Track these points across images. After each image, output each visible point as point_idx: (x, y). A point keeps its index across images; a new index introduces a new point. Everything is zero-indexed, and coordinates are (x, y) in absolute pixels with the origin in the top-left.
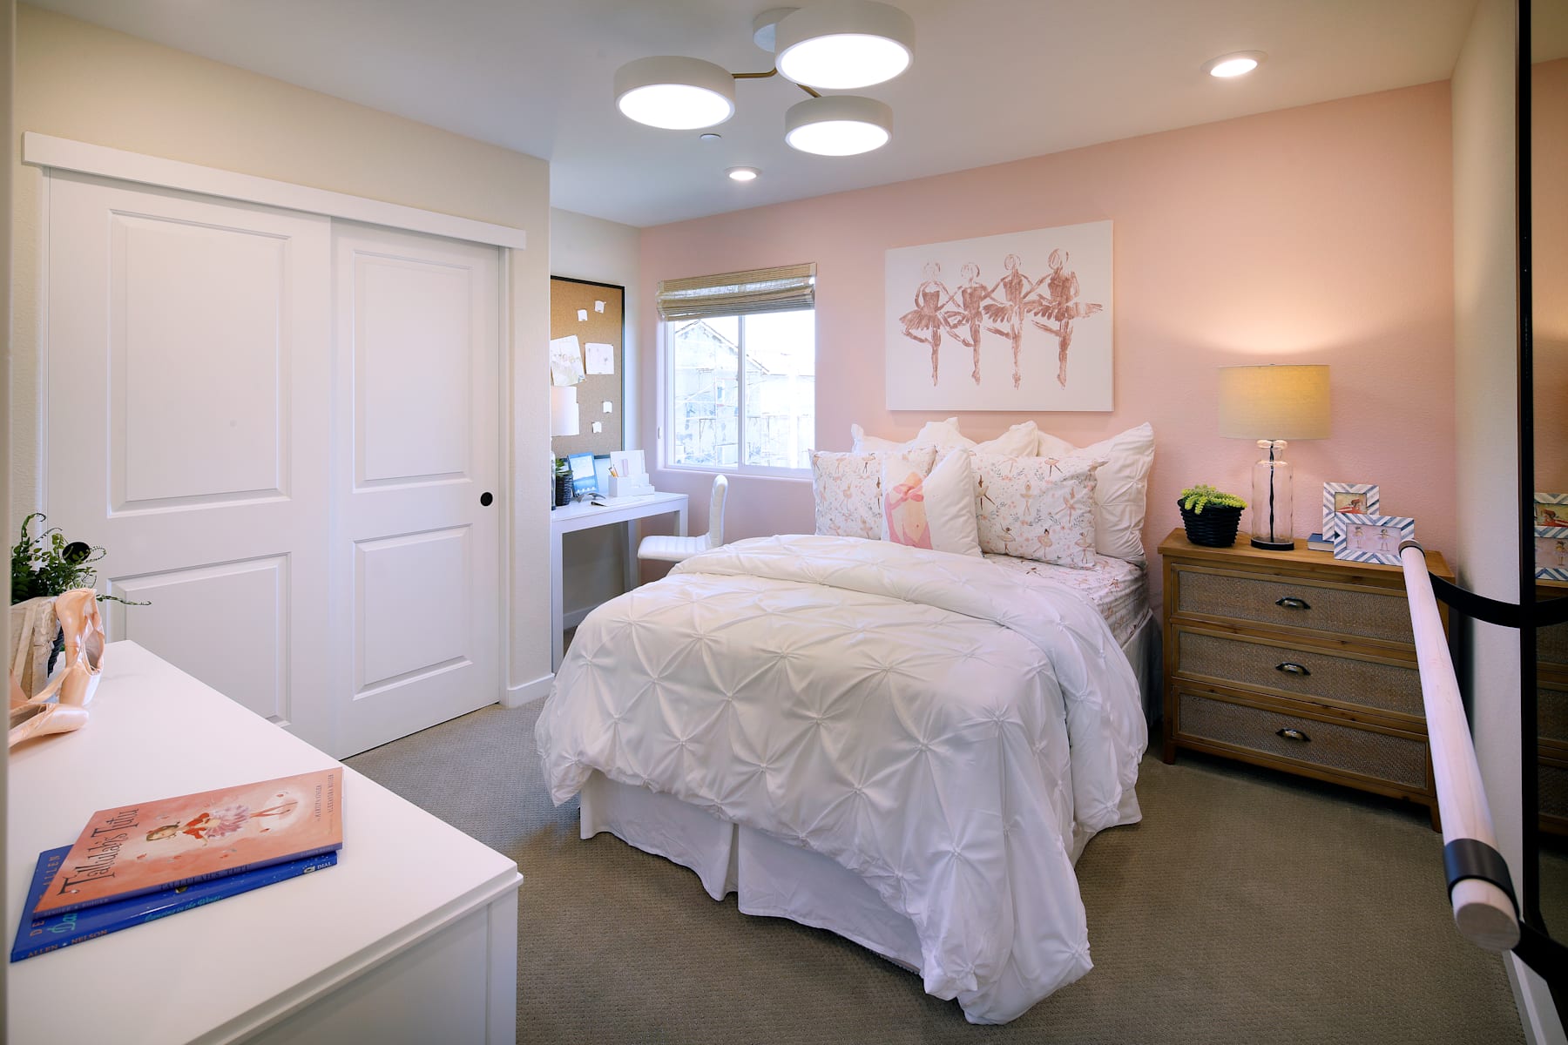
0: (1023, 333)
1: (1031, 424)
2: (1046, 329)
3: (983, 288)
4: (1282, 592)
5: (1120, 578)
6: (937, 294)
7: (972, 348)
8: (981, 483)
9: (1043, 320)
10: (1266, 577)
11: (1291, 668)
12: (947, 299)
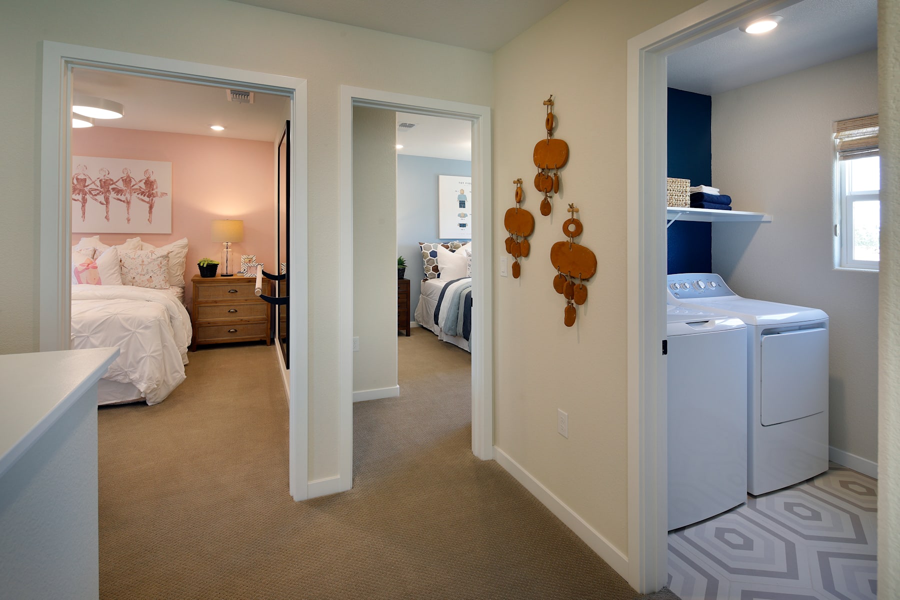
0: (132, 201)
1: (138, 238)
2: (143, 200)
3: (112, 180)
4: (230, 288)
5: (178, 291)
6: (85, 180)
7: (105, 206)
8: (121, 261)
9: (142, 197)
10: (226, 284)
11: (232, 311)
12: (91, 182)
